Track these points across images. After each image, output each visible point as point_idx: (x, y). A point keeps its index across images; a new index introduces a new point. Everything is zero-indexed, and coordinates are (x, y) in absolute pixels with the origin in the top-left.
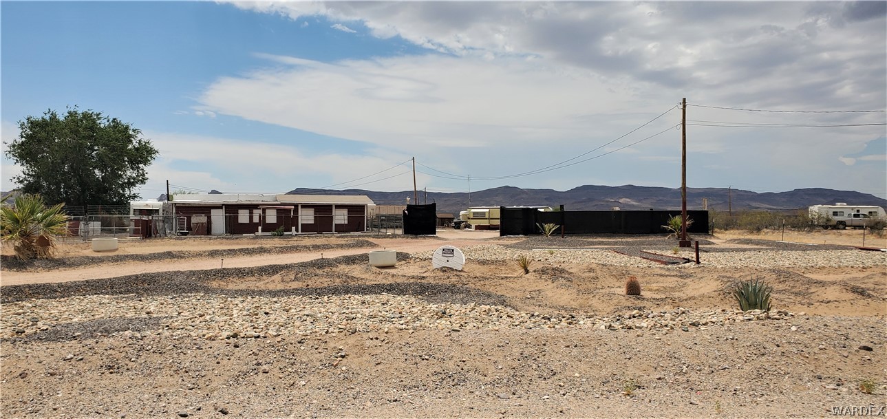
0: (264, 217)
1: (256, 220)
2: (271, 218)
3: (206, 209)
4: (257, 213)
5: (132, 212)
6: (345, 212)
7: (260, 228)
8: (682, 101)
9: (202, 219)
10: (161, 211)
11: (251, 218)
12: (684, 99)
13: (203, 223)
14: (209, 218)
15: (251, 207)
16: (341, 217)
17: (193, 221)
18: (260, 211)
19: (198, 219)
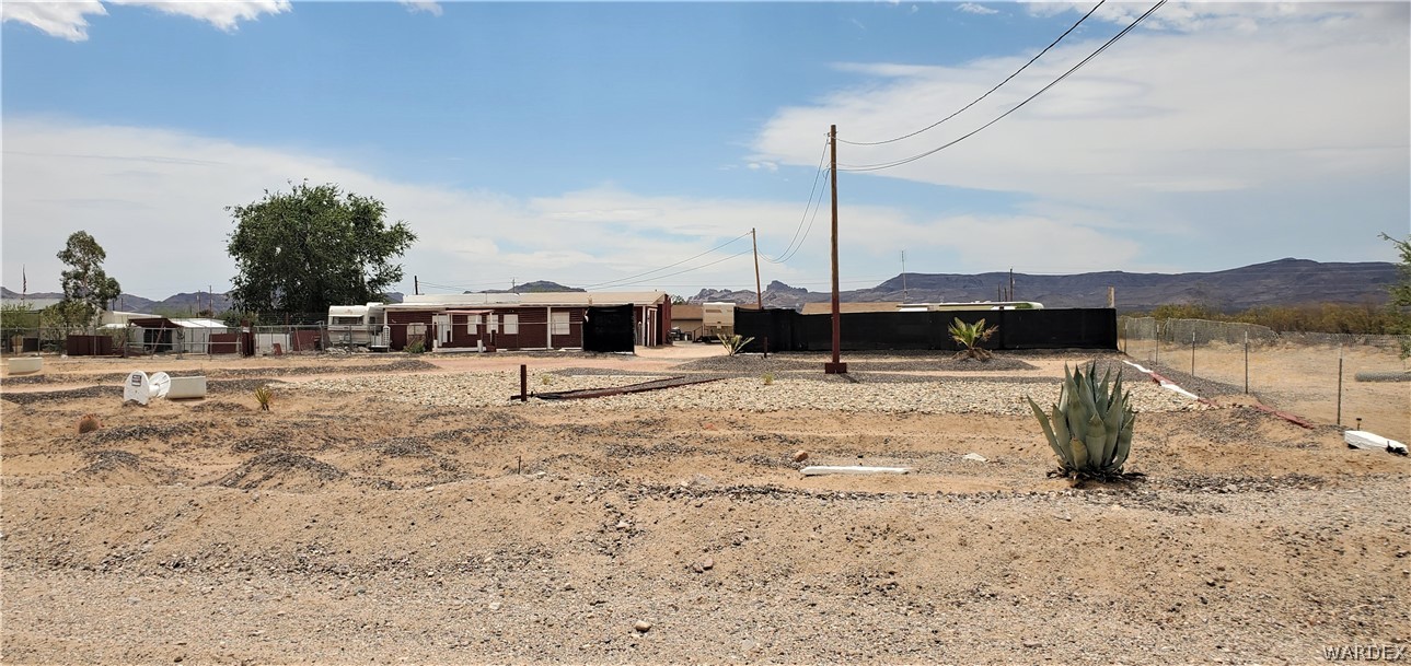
0: (501, 327)
2: (512, 326)
3: (427, 316)
5: (330, 320)
8: (830, 131)
9: (421, 329)
12: (833, 127)
13: (421, 334)
14: (430, 327)
17: (408, 333)
18: (496, 318)
19: (415, 329)
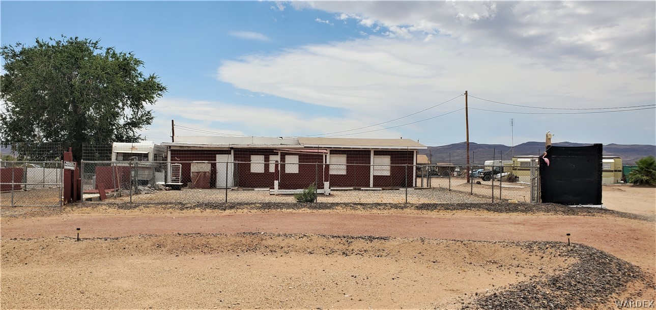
0: (283, 166)
1: (272, 169)
2: (292, 166)
3: (209, 154)
4: (274, 159)
5: (114, 157)
6: (387, 160)
7: (276, 183)
9: (205, 167)
10: (151, 157)
11: (267, 167)
13: (205, 173)
14: (214, 166)
15: (267, 152)
16: (381, 167)
17: (192, 170)
18: (278, 158)
19: (199, 167)
